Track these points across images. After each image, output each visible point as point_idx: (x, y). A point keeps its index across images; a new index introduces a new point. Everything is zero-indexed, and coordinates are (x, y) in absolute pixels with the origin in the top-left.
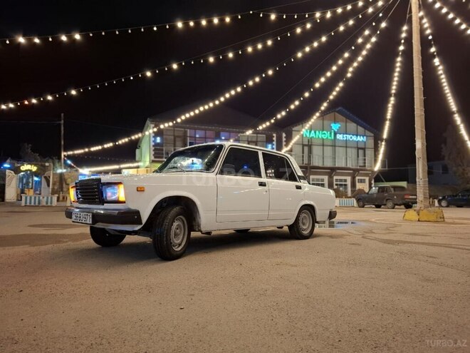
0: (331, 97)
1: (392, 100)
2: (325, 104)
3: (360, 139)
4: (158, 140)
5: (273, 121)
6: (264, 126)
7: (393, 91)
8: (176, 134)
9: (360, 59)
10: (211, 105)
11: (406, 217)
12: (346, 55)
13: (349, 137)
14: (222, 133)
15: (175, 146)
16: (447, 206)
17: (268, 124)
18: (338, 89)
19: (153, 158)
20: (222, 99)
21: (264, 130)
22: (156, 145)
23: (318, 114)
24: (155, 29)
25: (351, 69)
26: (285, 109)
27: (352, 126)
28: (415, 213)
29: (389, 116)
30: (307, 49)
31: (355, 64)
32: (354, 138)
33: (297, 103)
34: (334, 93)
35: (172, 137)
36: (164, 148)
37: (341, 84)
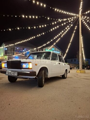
0: (57, 42)
1: (70, 44)
2: (55, 43)
3: (59, 52)
4: (6, 49)
5: (42, 46)
6: (39, 47)
7: (71, 42)
8: (12, 48)
9: (65, 33)
10: (26, 40)
11: (77, 72)
12: (63, 31)
13: (56, 52)
14: (25, 48)
15: (11, 51)
16: (86, 69)
17: (41, 47)
18: (59, 40)
19: (4, 54)
20: (29, 39)
21: (39, 48)
22: (5, 50)
23: (53, 46)
24: (16, 16)
25: (62, 35)
26: (46, 44)
27: (57, 49)
28: (80, 71)
29: (69, 47)
30: (54, 29)
31: (64, 34)
32: (57, 52)
33: (49, 42)
34: (58, 41)
35: (10, 49)
36: (8, 52)
37: (60, 39)
